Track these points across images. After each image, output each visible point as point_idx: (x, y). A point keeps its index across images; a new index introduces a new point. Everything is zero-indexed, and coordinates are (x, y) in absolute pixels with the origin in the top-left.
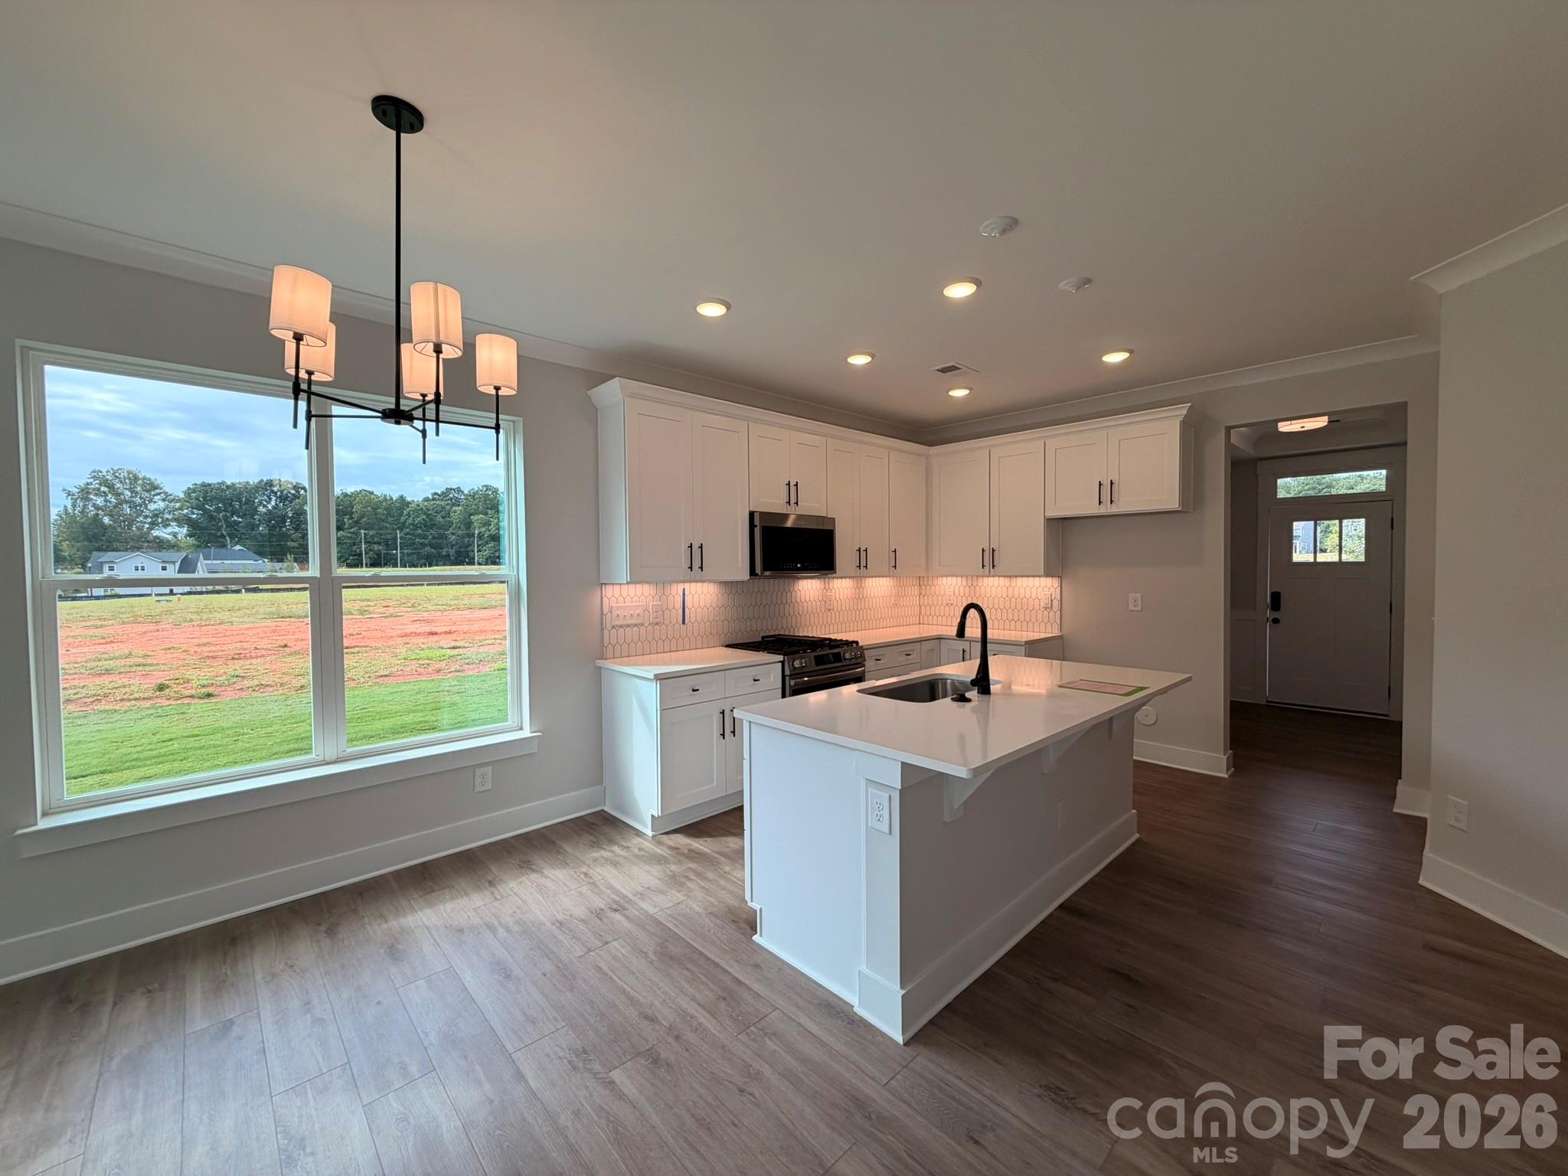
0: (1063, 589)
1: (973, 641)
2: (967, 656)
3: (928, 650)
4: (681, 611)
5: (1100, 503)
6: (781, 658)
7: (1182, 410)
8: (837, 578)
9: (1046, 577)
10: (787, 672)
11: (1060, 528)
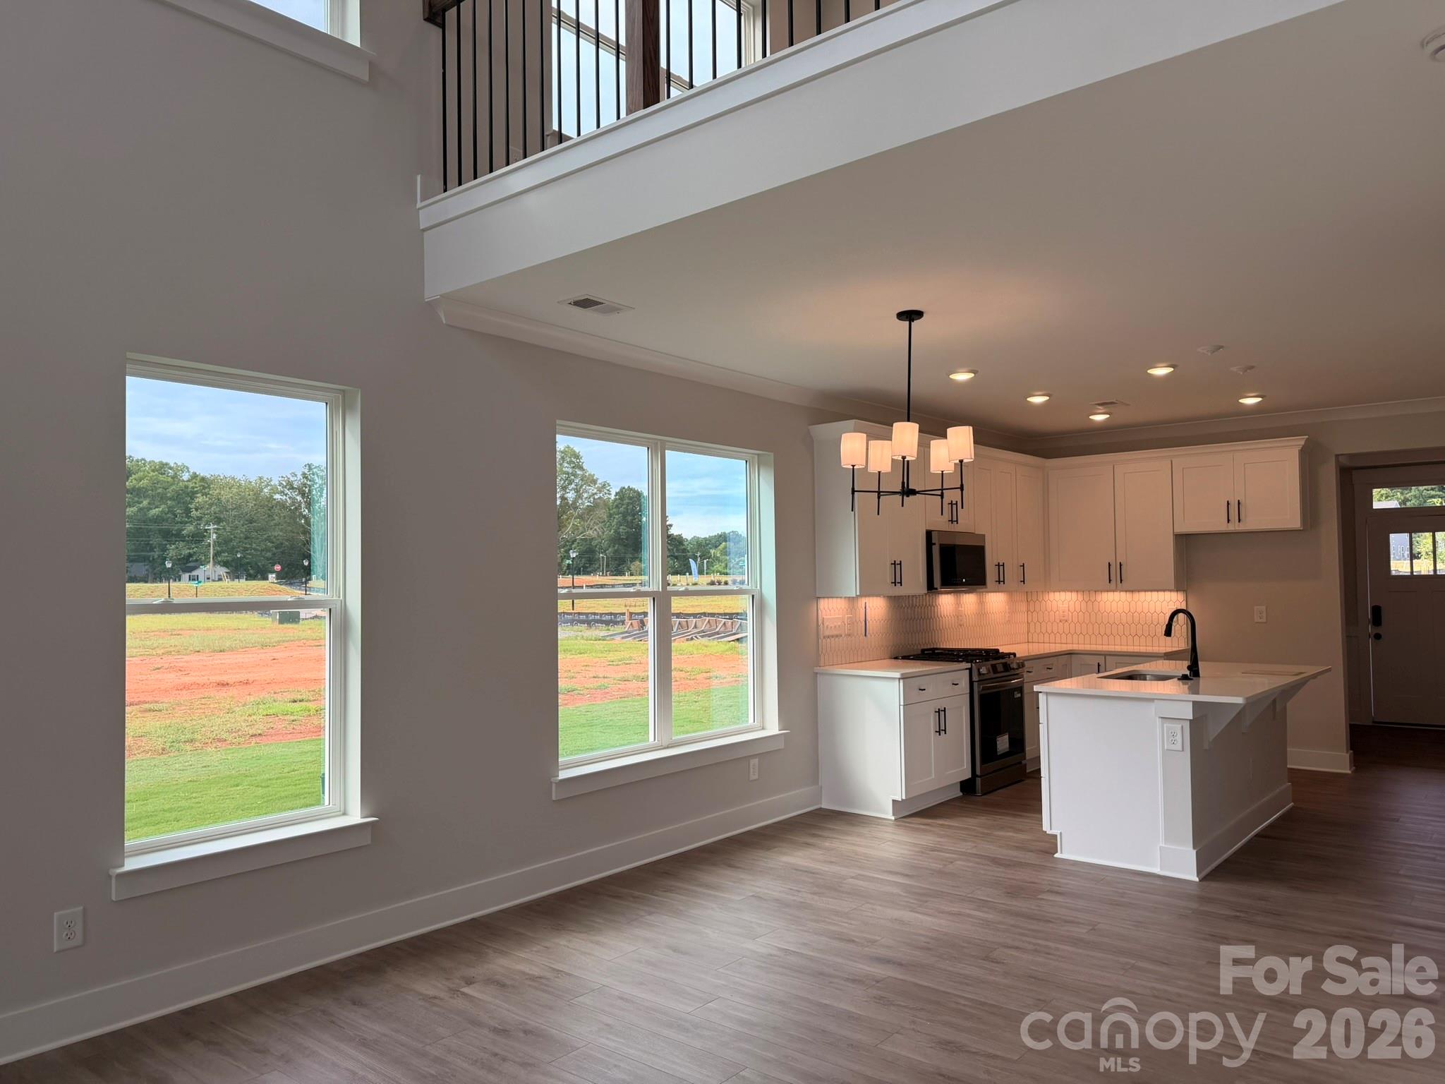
0: (1189, 603)
1: (1107, 655)
2: (1102, 668)
3: (1063, 665)
4: (864, 623)
5: (1228, 521)
6: (968, 665)
7: (1300, 441)
8: (988, 592)
9: (1177, 591)
10: (975, 678)
11: (1186, 543)
